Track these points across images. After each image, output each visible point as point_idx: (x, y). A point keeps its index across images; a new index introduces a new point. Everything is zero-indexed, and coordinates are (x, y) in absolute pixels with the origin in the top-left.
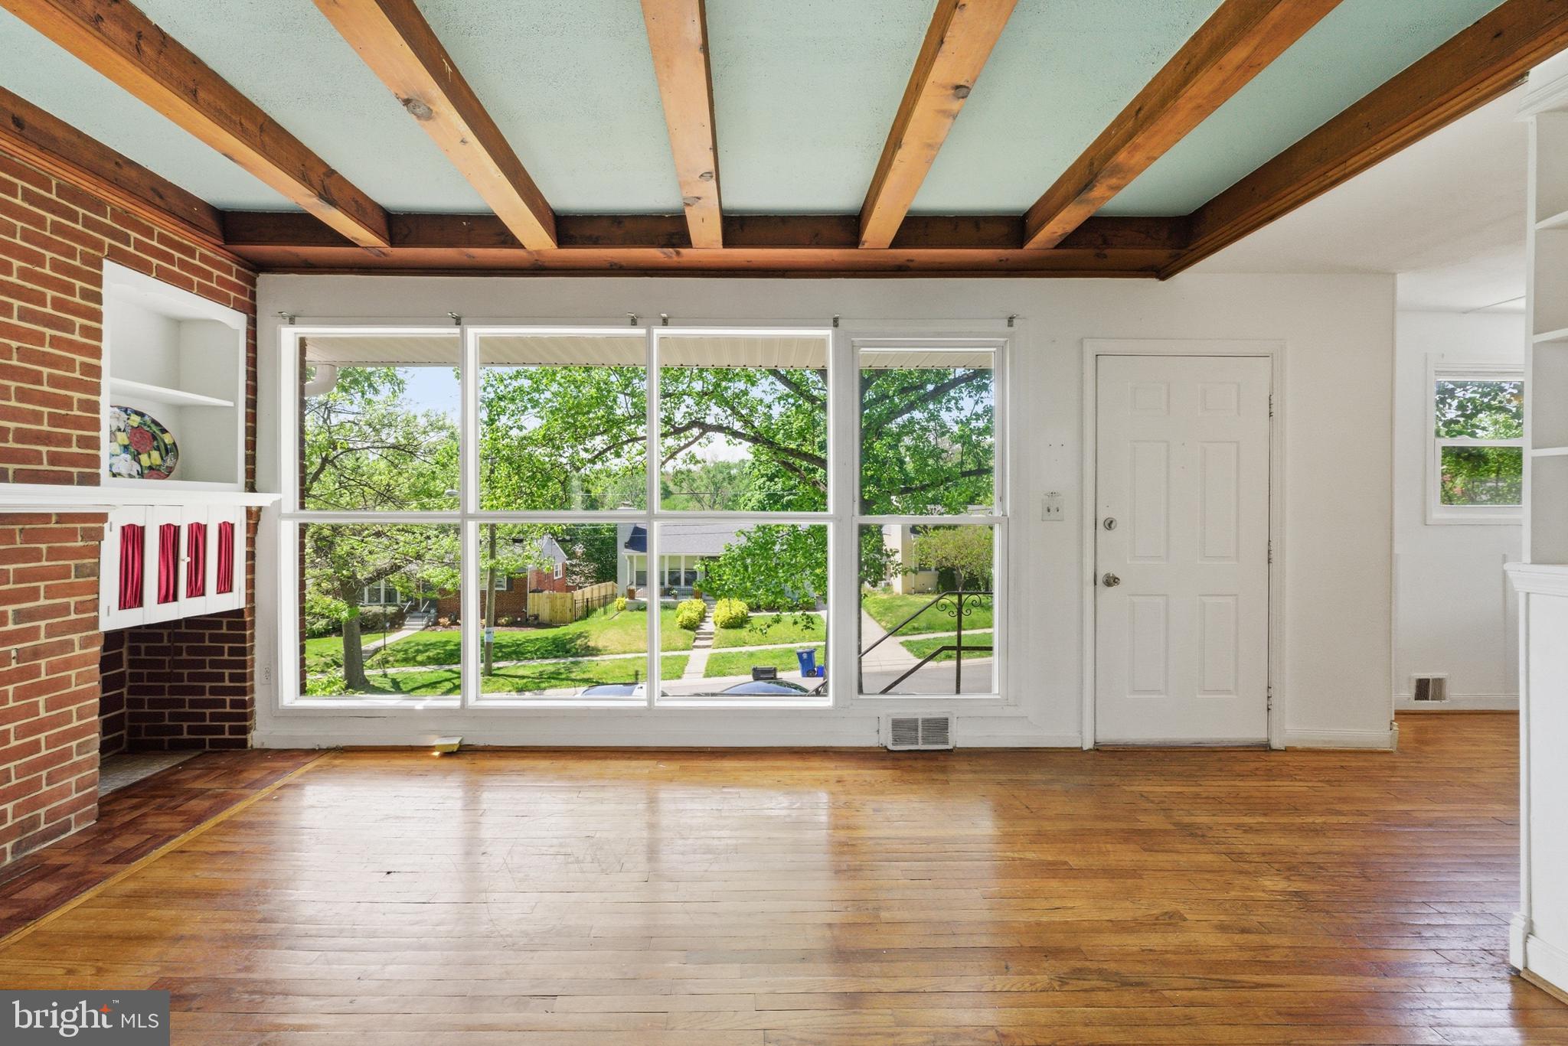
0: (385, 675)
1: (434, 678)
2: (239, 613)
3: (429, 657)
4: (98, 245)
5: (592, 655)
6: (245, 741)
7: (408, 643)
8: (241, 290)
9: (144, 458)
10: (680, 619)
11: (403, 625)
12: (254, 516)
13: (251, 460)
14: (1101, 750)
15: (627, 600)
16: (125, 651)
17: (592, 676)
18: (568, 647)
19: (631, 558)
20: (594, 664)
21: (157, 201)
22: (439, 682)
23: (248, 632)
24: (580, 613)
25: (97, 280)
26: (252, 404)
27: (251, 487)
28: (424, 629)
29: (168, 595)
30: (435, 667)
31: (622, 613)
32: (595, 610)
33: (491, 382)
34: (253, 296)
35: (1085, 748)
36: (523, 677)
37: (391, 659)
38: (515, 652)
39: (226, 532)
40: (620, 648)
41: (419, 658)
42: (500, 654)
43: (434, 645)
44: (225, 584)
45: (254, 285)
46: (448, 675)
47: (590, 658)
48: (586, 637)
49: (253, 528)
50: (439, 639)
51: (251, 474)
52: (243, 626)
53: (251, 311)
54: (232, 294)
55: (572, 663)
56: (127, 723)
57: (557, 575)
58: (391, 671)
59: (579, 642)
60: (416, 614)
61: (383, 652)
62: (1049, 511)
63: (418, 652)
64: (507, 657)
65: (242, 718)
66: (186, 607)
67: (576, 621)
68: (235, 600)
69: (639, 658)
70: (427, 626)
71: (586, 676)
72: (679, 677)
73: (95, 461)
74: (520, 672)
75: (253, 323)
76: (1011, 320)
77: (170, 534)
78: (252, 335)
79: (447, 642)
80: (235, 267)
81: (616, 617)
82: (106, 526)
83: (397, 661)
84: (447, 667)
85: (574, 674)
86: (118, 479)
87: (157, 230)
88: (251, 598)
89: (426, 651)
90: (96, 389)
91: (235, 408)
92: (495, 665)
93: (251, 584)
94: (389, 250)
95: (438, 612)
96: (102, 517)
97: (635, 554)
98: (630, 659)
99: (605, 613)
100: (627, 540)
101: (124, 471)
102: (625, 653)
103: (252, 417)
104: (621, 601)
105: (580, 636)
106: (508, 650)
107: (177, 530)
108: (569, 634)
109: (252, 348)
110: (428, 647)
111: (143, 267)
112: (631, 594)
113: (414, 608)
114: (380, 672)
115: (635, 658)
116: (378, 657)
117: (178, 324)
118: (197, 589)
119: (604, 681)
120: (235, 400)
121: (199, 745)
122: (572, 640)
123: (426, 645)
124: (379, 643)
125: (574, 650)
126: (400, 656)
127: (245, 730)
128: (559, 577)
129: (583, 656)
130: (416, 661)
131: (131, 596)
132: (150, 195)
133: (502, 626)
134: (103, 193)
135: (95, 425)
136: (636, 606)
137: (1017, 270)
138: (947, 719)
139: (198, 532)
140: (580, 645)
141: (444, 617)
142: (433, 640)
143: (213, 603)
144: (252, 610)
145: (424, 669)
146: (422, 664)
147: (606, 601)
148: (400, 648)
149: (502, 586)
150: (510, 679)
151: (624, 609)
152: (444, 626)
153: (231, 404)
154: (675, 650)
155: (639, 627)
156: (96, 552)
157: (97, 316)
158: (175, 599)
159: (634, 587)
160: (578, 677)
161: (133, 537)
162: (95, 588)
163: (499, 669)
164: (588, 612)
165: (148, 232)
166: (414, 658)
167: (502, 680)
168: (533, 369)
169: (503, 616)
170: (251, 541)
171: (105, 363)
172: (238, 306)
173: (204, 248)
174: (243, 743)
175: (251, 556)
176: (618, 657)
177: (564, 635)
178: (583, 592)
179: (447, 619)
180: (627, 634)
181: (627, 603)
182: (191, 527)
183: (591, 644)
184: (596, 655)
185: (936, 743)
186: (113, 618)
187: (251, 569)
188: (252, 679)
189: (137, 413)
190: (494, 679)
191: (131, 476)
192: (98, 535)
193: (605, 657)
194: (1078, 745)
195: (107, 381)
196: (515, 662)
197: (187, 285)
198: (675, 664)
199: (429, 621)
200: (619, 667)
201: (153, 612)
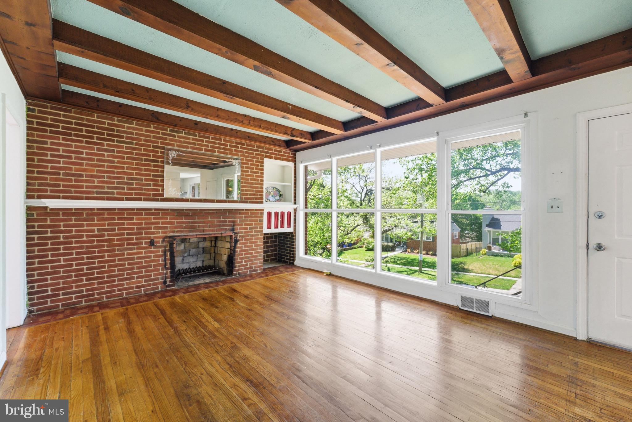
0: (387, 266)
1: (401, 270)
2: (292, 233)
3: (401, 262)
4: (263, 155)
5: (466, 272)
6: (294, 263)
7: (396, 256)
8: (293, 157)
9: (276, 197)
10: (514, 262)
11: (395, 250)
12: (295, 210)
13: (295, 197)
14: (591, 343)
15: (487, 250)
16: (277, 239)
17: (463, 281)
18: (455, 267)
19: (489, 232)
20: (465, 276)
21: (273, 143)
22: (403, 272)
23: (294, 238)
24: (465, 254)
25: (263, 163)
26: (295, 183)
27: (295, 203)
28: (401, 252)
29: (276, 227)
30: (403, 266)
31: (484, 256)
32: (472, 254)
33: (405, 164)
34: (295, 158)
35: (579, 338)
36: (433, 275)
37: (389, 261)
38: (432, 266)
39: (289, 214)
40: (480, 271)
41: (398, 262)
42: (426, 265)
43: (404, 258)
44: (289, 226)
45: (295, 155)
46: (407, 270)
47: (465, 273)
48: (464, 264)
49: (295, 213)
50: (406, 257)
51: (295, 200)
52: (293, 236)
53: (295, 161)
54: (290, 159)
55: (456, 273)
56: (278, 255)
57: (455, 237)
58: (389, 265)
59: (460, 266)
60: (399, 247)
61: (387, 258)
62: (552, 208)
63: (398, 260)
64: (429, 267)
65: (293, 257)
66: (280, 230)
67: (462, 257)
68: (291, 230)
69: (488, 277)
70: (403, 251)
71: (460, 280)
72: (508, 289)
73: (262, 199)
74: (433, 273)
75: (295, 164)
76: (526, 115)
77: (276, 214)
78: (295, 167)
79: (409, 258)
80: (291, 152)
81: (481, 258)
82: (264, 212)
83: (391, 262)
84: (407, 267)
85: (455, 278)
86: (271, 202)
87: (274, 149)
88: (295, 229)
89: (401, 260)
90: (262, 184)
91: (291, 185)
92: (423, 269)
93: (295, 226)
94: (313, 142)
95: (407, 247)
96: (263, 210)
97: (492, 230)
98: (483, 277)
99: (476, 255)
100: (487, 223)
101: (272, 200)
102: (482, 273)
103: (295, 187)
104: (484, 251)
105: (461, 263)
106: (430, 264)
107: (278, 213)
108: (457, 262)
109: (295, 170)
110: (402, 259)
111: (271, 157)
112: (489, 248)
113: (398, 245)
114: (385, 265)
115: (486, 277)
116: (386, 260)
117: (283, 167)
118: (282, 226)
119: (468, 283)
120: (292, 183)
121: (287, 262)
122: (458, 264)
123: (401, 258)
124: (386, 255)
125: (458, 269)
126: (392, 260)
127: (294, 261)
128: (456, 238)
129: (461, 272)
130: (397, 263)
131: (269, 227)
132: (271, 143)
133: (430, 255)
134: (263, 145)
135: (262, 191)
136: (492, 254)
137: (528, 89)
138: (488, 302)
139: (283, 213)
140: (461, 267)
141: (409, 249)
142: (404, 257)
143: (286, 230)
144: (295, 232)
145: (398, 266)
146: (399, 264)
147: (477, 251)
148: (392, 257)
149: (430, 239)
150: (428, 275)
151: (485, 254)
152: (409, 252)
153: (290, 184)
154: (510, 277)
155: (491, 263)
156: (262, 217)
157: (263, 170)
158: (278, 228)
159: (491, 245)
160: (457, 280)
161: (269, 214)
162: (262, 224)
163: (425, 271)
164: (468, 254)
165: (272, 150)
166: (397, 262)
167: (425, 275)
168: (421, 156)
169: (430, 251)
170: (295, 216)
171: (264, 179)
172: (292, 161)
173: (284, 150)
174: (293, 264)
175: (295, 220)
176: (478, 275)
177: (455, 262)
178: (466, 245)
179: (410, 250)
180: (484, 265)
181: (487, 252)
182: (281, 212)
183: (466, 267)
184: (468, 272)
185: (483, 311)
186: (266, 231)
187: (295, 223)
188: (295, 249)
189: (275, 188)
190: (422, 274)
191: (273, 201)
192: (262, 213)
193: (472, 274)
194: (574, 336)
195: (265, 183)
196: (432, 269)
197: (280, 159)
198: (507, 283)
199: (404, 249)
200: (476, 279)
201: (273, 230)
